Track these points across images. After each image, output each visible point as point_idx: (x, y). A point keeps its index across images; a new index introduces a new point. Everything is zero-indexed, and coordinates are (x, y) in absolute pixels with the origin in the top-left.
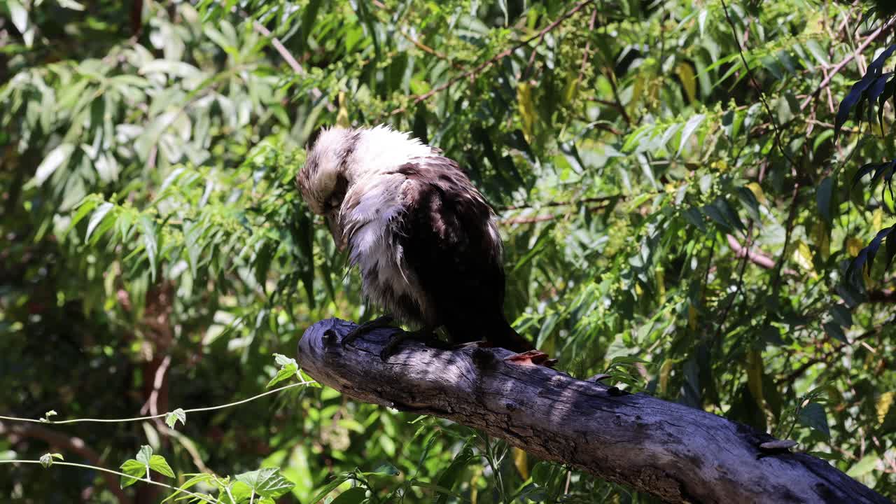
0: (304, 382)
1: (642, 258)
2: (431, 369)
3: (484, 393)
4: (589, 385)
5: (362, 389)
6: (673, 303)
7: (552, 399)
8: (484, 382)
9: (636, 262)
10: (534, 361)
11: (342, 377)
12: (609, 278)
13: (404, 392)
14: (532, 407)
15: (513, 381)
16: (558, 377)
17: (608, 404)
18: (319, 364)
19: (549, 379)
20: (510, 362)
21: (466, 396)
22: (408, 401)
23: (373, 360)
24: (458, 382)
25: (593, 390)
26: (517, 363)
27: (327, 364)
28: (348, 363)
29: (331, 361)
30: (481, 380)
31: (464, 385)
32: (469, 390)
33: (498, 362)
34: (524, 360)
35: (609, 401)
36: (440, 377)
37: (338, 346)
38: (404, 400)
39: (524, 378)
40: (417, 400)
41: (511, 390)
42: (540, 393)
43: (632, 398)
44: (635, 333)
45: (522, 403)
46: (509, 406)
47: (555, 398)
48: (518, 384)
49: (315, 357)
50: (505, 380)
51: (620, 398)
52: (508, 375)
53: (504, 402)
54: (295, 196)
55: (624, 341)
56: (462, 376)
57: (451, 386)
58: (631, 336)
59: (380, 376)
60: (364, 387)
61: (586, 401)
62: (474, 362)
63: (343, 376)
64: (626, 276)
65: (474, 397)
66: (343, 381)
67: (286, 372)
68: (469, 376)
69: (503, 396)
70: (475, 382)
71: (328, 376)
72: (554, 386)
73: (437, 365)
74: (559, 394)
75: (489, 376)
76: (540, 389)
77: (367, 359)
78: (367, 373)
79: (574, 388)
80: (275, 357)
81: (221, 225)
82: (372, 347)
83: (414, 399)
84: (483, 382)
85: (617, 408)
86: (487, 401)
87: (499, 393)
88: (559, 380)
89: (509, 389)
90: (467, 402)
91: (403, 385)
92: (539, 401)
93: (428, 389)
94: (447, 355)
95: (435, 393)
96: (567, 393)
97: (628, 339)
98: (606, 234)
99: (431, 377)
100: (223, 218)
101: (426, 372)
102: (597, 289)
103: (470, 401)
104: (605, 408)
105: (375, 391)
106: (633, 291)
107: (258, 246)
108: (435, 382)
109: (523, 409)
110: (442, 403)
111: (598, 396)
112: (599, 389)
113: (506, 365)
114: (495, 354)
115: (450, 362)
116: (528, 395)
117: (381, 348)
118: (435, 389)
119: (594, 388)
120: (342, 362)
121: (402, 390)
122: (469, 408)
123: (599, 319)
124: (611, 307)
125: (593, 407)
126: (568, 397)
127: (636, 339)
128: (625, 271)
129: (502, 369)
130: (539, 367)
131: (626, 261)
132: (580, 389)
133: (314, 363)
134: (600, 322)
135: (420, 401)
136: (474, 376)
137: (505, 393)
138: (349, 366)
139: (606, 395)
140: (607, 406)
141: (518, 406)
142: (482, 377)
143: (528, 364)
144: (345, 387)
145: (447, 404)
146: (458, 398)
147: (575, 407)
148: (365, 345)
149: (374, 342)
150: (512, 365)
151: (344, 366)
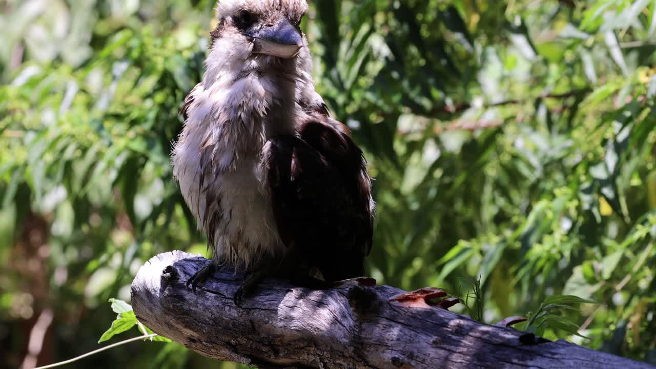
0: (146, 335)
1: (606, 168)
2: (295, 314)
3: (362, 344)
4: (497, 331)
5: (211, 342)
6: (647, 225)
7: (449, 350)
8: (364, 330)
9: (599, 173)
10: (428, 301)
11: (186, 327)
12: (565, 194)
13: (264, 345)
14: (423, 361)
15: (400, 327)
16: (457, 321)
17: (520, 355)
18: (158, 311)
19: (445, 325)
20: (396, 303)
21: (341, 349)
22: (270, 356)
23: (225, 304)
24: (330, 331)
25: (502, 338)
26: (406, 304)
27: (167, 311)
28: (193, 309)
29: (171, 306)
30: (360, 327)
31: (339, 333)
32: (345, 340)
33: (381, 304)
34: (414, 300)
35: (520, 350)
36: (308, 325)
37: (181, 286)
38: (265, 356)
39: (414, 323)
40: (281, 354)
41: (398, 340)
42: (434, 342)
43: (551, 347)
44: (599, 266)
45: (411, 356)
46: (395, 361)
47: (452, 348)
48: (406, 331)
49: (151, 302)
50: (391, 326)
51: (535, 348)
52: (393, 320)
53: (388, 355)
54: (168, 95)
55: (585, 276)
56: (335, 321)
57: (323, 336)
58: (593, 268)
59: (234, 324)
60: (214, 339)
61: (492, 352)
62: (351, 304)
63: (188, 326)
64: (588, 191)
65: (352, 349)
66: (188, 332)
67: (124, 323)
68: (345, 323)
69: (387, 347)
70: (351, 330)
71: (170, 326)
72: (451, 333)
73: (305, 309)
74: (457, 344)
75: (370, 321)
76: (434, 338)
77: (217, 303)
78: (216, 321)
79: (478, 334)
80: (111, 303)
81: (73, 136)
82: (223, 288)
83: (277, 353)
84: (361, 330)
85: (531, 360)
86: (366, 353)
87: (381, 344)
88: (459, 326)
89: (395, 337)
90: (344, 356)
91: (263, 335)
92: (432, 352)
93: (294, 341)
94: (315, 295)
95: (302, 345)
96: (468, 341)
97: (590, 273)
98: (569, 137)
99: (295, 324)
100: (73, 125)
101: (292, 318)
102: (550, 209)
103: (347, 355)
104: (515, 361)
105: (228, 345)
106: (595, 211)
107: (119, 162)
108: (302, 331)
109: (413, 363)
110: (312, 358)
111: (506, 344)
112: (509, 336)
113: (392, 308)
114: (378, 294)
115: (320, 304)
116: (418, 345)
117: (234, 288)
118: (301, 339)
119: (502, 334)
120: (186, 307)
121: (261, 342)
122: (345, 364)
123: (554, 246)
124: (570, 232)
125: (500, 360)
126: (468, 347)
127: (600, 273)
128: (586, 185)
129: (387, 313)
130: (434, 309)
131: (587, 173)
132: (485, 336)
133: (151, 310)
134: (554, 251)
135: (285, 356)
136: (352, 323)
137: (390, 343)
138: (195, 313)
139: (516, 343)
140: (517, 358)
141: (406, 360)
142: (361, 323)
143: (420, 305)
144: (191, 340)
145: (318, 359)
146: (332, 351)
147: (479, 360)
148: (215, 285)
149: (225, 281)
150: (400, 307)
151: (187, 313)
